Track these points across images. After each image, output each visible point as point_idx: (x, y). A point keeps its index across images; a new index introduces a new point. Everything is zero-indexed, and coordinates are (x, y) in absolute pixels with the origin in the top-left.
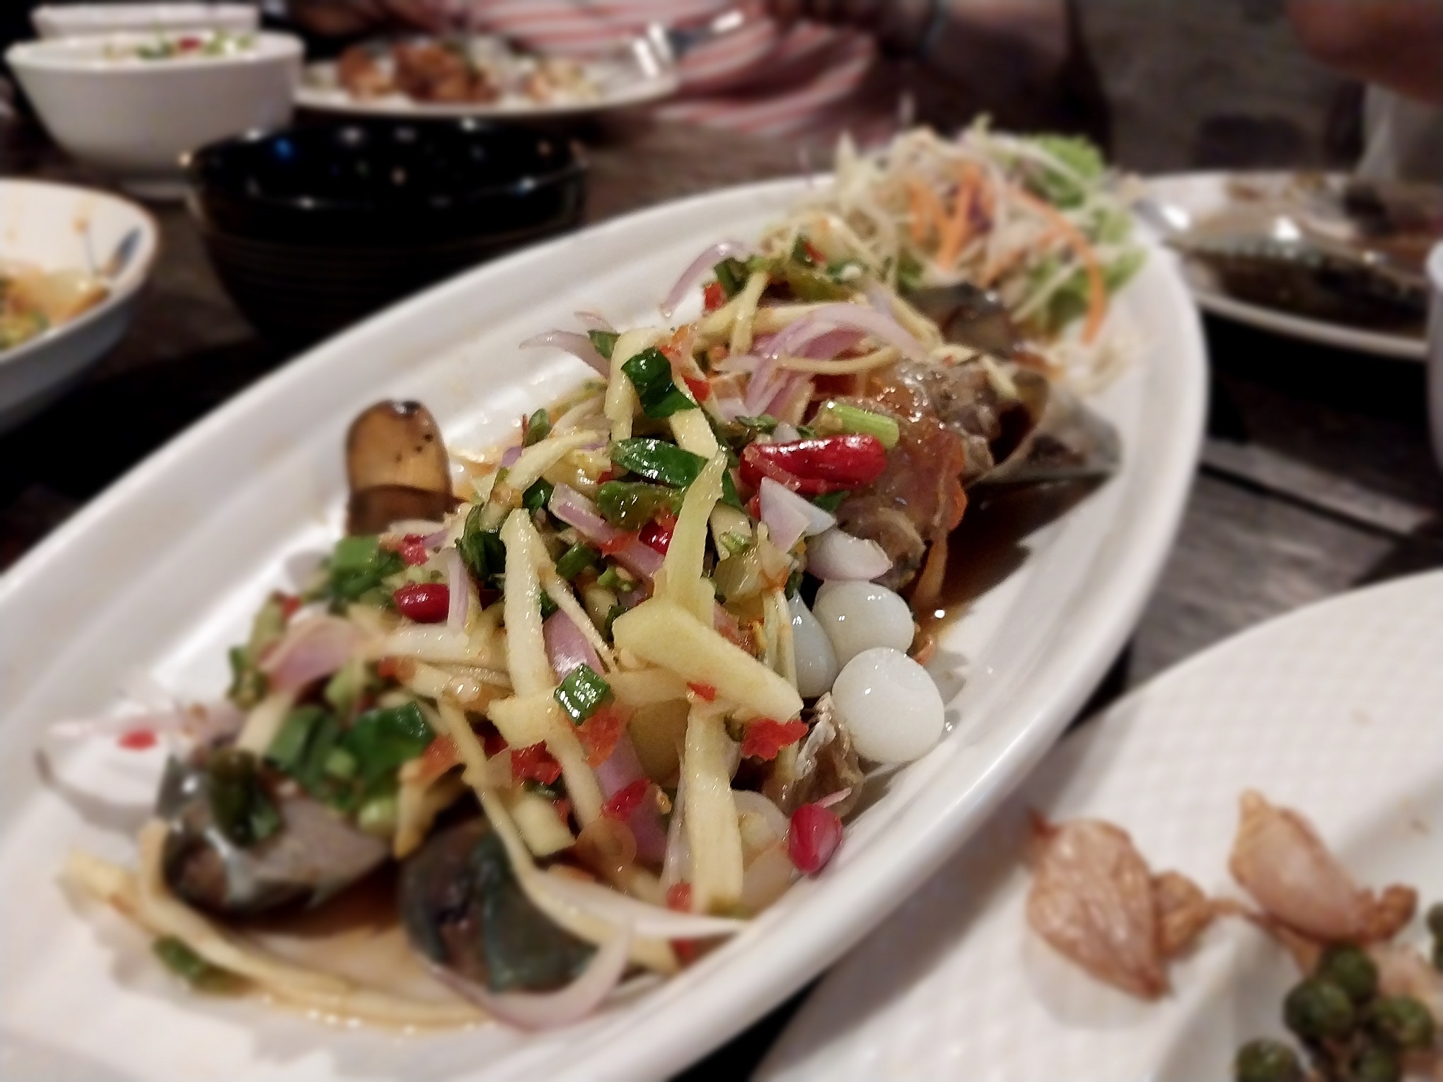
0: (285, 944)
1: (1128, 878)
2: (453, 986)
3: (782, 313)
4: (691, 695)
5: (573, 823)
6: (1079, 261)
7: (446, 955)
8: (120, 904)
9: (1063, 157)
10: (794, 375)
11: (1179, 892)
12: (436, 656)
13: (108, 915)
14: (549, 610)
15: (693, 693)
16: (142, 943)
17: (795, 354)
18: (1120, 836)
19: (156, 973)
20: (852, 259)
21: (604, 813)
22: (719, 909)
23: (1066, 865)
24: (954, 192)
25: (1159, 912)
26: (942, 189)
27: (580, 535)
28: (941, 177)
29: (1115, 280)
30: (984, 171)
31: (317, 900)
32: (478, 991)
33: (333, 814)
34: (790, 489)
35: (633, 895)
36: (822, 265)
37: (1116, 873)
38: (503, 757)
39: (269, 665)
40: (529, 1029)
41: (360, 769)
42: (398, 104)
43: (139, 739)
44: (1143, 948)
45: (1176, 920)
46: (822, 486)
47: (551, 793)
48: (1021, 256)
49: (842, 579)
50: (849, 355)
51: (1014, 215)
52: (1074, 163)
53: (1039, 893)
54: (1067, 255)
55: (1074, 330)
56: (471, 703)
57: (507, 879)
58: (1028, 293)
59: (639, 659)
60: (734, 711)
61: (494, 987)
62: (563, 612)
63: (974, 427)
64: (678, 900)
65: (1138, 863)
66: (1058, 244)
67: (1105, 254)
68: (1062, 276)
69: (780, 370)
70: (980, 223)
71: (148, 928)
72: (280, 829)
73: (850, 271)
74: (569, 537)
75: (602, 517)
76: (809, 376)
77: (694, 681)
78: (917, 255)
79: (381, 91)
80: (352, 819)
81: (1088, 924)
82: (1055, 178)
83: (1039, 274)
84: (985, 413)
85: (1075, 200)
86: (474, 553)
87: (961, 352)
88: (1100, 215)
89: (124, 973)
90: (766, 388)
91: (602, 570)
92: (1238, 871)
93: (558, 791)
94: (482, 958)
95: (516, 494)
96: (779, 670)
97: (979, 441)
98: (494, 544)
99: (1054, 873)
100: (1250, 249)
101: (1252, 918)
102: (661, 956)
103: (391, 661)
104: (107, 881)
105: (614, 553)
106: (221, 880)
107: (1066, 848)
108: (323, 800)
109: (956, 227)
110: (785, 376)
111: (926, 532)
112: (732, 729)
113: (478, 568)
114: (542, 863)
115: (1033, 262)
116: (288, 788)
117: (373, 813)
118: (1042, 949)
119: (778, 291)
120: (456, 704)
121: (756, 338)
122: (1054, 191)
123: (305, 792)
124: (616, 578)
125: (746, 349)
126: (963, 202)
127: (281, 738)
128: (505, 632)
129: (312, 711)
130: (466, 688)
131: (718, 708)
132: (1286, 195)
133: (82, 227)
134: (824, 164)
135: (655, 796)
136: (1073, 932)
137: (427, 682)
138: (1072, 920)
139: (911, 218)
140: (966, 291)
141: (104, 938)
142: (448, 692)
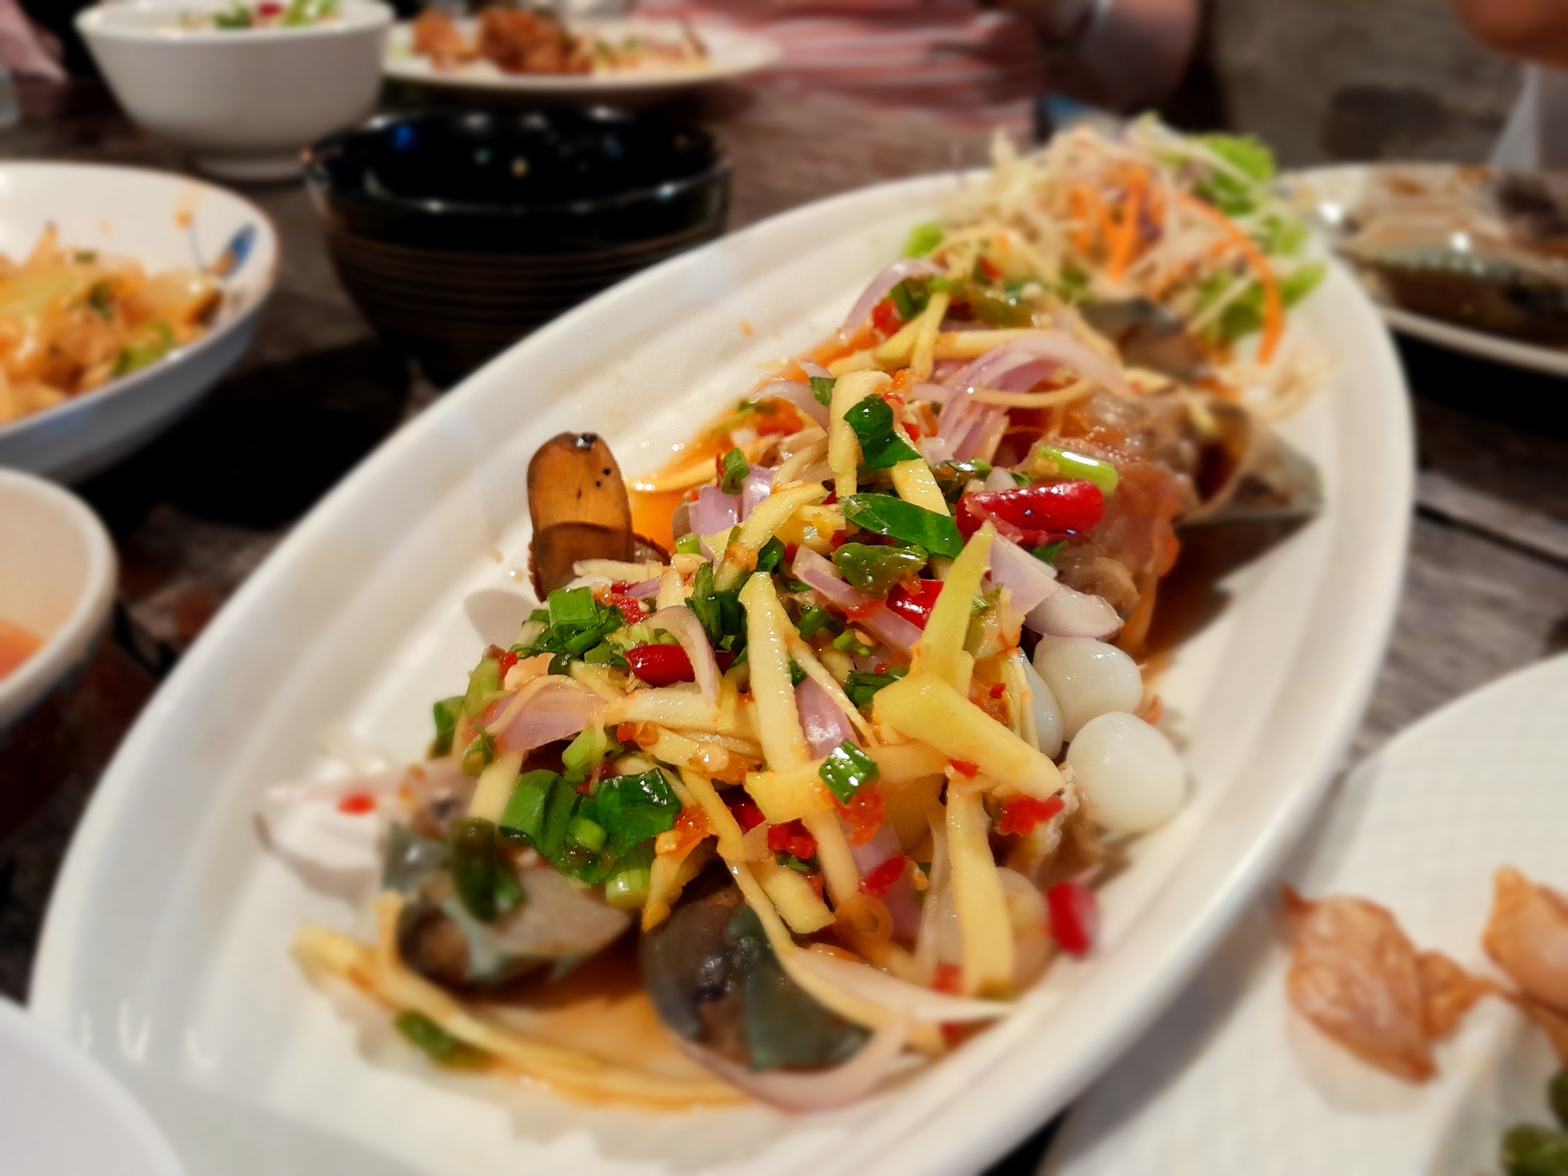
0: (521, 1017)
1: (1392, 959)
2: (708, 1065)
3: (967, 339)
4: (950, 772)
5: (826, 896)
6: (1253, 274)
7: (705, 1037)
8: (359, 979)
9: (1232, 157)
10: (988, 408)
11: (1442, 974)
12: (678, 722)
13: (345, 989)
14: (799, 678)
15: (952, 768)
16: (383, 1019)
17: (989, 387)
18: (1381, 915)
19: (400, 1050)
20: (1032, 277)
21: (861, 890)
22: (990, 992)
23: (1324, 942)
24: (1123, 198)
25: (1427, 993)
26: (1109, 196)
27: (820, 597)
28: (1109, 182)
29: (1291, 293)
30: (1153, 172)
31: (559, 973)
32: (738, 1071)
33: (576, 884)
34: (1013, 541)
35: (892, 973)
36: (999, 282)
37: (1378, 951)
38: (760, 831)
39: (494, 728)
40: (793, 1109)
41: (608, 841)
42: (485, 74)
43: (358, 804)
44: (1410, 1029)
45: (1442, 1002)
46: (1044, 537)
47: (805, 868)
48: (1192, 268)
49: (1065, 635)
50: (1044, 387)
51: (1187, 224)
52: (1241, 162)
53: (1299, 973)
54: (1239, 268)
55: (1248, 345)
56: (719, 772)
57: (768, 956)
58: (1199, 307)
59: (900, 734)
60: (993, 788)
61: (754, 1067)
62: (812, 679)
63: (1178, 466)
64: (946, 980)
65: (1402, 944)
66: (1231, 254)
67: (1282, 266)
68: (1236, 289)
69: (974, 404)
70: (1150, 233)
71: (387, 1003)
72: (521, 901)
73: (1031, 290)
74: (806, 599)
75: (844, 580)
76: (1005, 409)
77: (956, 758)
78: (1083, 264)
79: (466, 58)
80: (598, 892)
81: (1352, 1004)
82: (1223, 181)
83: (1211, 287)
84: (1187, 449)
85: (1242, 206)
86: (711, 615)
87: (1154, 381)
88: (1272, 222)
89: (369, 1049)
90: (959, 423)
91: (838, 632)
92: (1493, 948)
93: (811, 866)
94: (742, 1038)
95: (752, 553)
96: (1024, 737)
97: (1183, 480)
98: (730, 607)
99: (1314, 952)
100: (1435, 261)
101: (1511, 998)
102: (932, 1038)
103: (630, 725)
104: (344, 954)
105: (859, 620)
106: (462, 954)
107: (1322, 925)
108: (567, 871)
109: (1125, 235)
110: (979, 410)
111: (1138, 579)
112: (989, 804)
113: (714, 630)
114: (803, 940)
115: (1205, 273)
116: (527, 858)
117: (620, 886)
118: (1306, 1029)
119: (960, 314)
120: (702, 772)
121: (938, 363)
122: (1222, 195)
123: (545, 861)
124: (855, 641)
125: (927, 375)
126: (1131, 209)
127: (514, 804)
128: (751, 699)
129: (547, 775)
130: (715, 758)
131: (977, 785)
132: (1451, 189)
133: (186, 220)
134: (976, 158)
135: (911, 872)
136: (1338, 1014)
137: (670, 749)
138: (1335, 1002)
139: (1076, 225)
140: (1141, 307)
141: (344, 1012)
142: (695, 761)
